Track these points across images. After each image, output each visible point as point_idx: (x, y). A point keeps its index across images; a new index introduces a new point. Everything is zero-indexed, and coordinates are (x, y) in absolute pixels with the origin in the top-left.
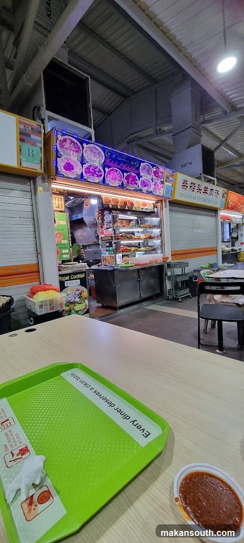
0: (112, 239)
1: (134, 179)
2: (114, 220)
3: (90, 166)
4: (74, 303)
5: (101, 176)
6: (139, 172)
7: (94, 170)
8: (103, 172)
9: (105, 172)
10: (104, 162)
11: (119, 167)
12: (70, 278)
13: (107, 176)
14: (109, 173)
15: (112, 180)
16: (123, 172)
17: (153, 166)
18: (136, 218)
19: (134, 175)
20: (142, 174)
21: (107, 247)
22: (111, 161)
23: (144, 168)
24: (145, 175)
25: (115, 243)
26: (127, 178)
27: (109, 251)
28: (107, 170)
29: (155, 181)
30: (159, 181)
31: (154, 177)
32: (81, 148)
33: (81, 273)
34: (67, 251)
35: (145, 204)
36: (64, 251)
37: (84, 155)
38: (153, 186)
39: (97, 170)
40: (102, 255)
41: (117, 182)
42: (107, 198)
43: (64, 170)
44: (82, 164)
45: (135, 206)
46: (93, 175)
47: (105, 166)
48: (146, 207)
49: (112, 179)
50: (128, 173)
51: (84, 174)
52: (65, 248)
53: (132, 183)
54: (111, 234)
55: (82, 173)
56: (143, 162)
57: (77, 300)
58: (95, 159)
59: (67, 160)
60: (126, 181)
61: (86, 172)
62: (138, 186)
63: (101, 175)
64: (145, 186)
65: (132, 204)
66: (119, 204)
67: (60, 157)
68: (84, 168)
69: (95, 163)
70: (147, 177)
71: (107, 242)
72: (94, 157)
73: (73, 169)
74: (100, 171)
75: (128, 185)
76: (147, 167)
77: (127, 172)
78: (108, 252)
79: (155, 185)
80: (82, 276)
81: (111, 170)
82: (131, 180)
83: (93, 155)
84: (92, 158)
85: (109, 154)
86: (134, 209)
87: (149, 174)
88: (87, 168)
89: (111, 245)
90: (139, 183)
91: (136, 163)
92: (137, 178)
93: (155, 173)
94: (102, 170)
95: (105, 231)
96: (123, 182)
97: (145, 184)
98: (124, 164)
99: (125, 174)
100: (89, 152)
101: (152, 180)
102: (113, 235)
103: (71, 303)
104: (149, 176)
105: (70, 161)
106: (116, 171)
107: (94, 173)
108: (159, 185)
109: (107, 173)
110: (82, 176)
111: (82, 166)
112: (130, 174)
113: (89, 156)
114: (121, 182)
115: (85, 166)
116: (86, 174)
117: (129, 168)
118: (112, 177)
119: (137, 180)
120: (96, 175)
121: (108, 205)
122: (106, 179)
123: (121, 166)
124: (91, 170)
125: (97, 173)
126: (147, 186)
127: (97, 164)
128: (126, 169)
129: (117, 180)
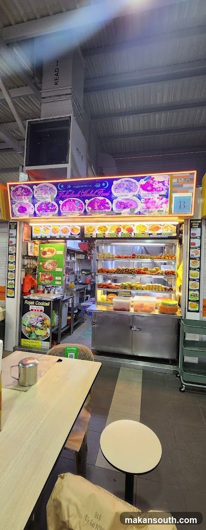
1: (103, 204)
3: (42, 203)
4: (36, 327)
6: (111, 193)
7: (47, 206)
8: (57, 206)
9: (59, 205)
10: (57, 195)
11: (78, 195)
12: (35, 303)
13: (62, 209)
14: (64, 205)
15: (70, 211)
16: (84, 199)
17: (139, 179)
19: (102, 198)
20: (115, 195)
22: (65, 193)
23: (120, 185)
24: (122, 194)
26: (91, 204)
28: (61, 202)
29: (146, 198)
30: (157, 195)
31: (143, 193)
32: (31, 191)
34: (60, 278)
36: (57, 278)
37: (35, 196)
38: (141, 205)
39: (50, 205)
41: (77, 212)
42: (91, 228)
43: (19, 213)
44: (34, 204)
46: (46, 211)
47: (59, 197)
50: (92, 199)
51: (37, 212)
53: (100, 209)
55: (35, 212)
56: (117, 179)
57: (39, 325)
58: (47, 196)
59: (20, 205)
60: (90, 208)
61: (38, 210)
62: (112, 210)
63: (56, 209)
64: (124, 208)
65: (130, 230)
66: (107, 232)
67: (14, 204)
68: (36, 207)
69: (47, 200)
70: (127, 196)
73: (26, 210)
74: (53, 206)
75: (93, 212)
76: (126, 183)
77: (89, 198)
79: (146, 203)
81: (66, 202)
82: (98, 206)
83: (44, 193)
84: (44, 196)
85: (62, 186)
86: (132, 236)
87: (131, 191)
88: (39, 206)
90: (114, 206)
91: (104, 185)
92: (108, 201)
93: (145, 186)
94: (55, 204)
96: (85, 210)
97: (123, 205)
98: (85, 191)
99: (87, 201)
100: (40, 192)
101: (139, 197)
103: (33, 326)
104: (131, 194)
105: (22, 205)
106: (74, 201)
108: (157, 200)
109: (62, 206)
110: (35, 215)
111: (34, 206)
112: (95, 200)
113: (40, 196)
114: (83, 211)
115: (36, 205)
116: (39, 212)
117: (93, 193)
118: (69, 208)
119: (107, 203)
120: (49, 211)
121: (91, 235)
122: (62, 211)
123: (80, 194)
124: (43, 207)
125: (50, 208)
126: (129, 208)
127: (49, 200)
128: (88, 195)
129: (77, 209)
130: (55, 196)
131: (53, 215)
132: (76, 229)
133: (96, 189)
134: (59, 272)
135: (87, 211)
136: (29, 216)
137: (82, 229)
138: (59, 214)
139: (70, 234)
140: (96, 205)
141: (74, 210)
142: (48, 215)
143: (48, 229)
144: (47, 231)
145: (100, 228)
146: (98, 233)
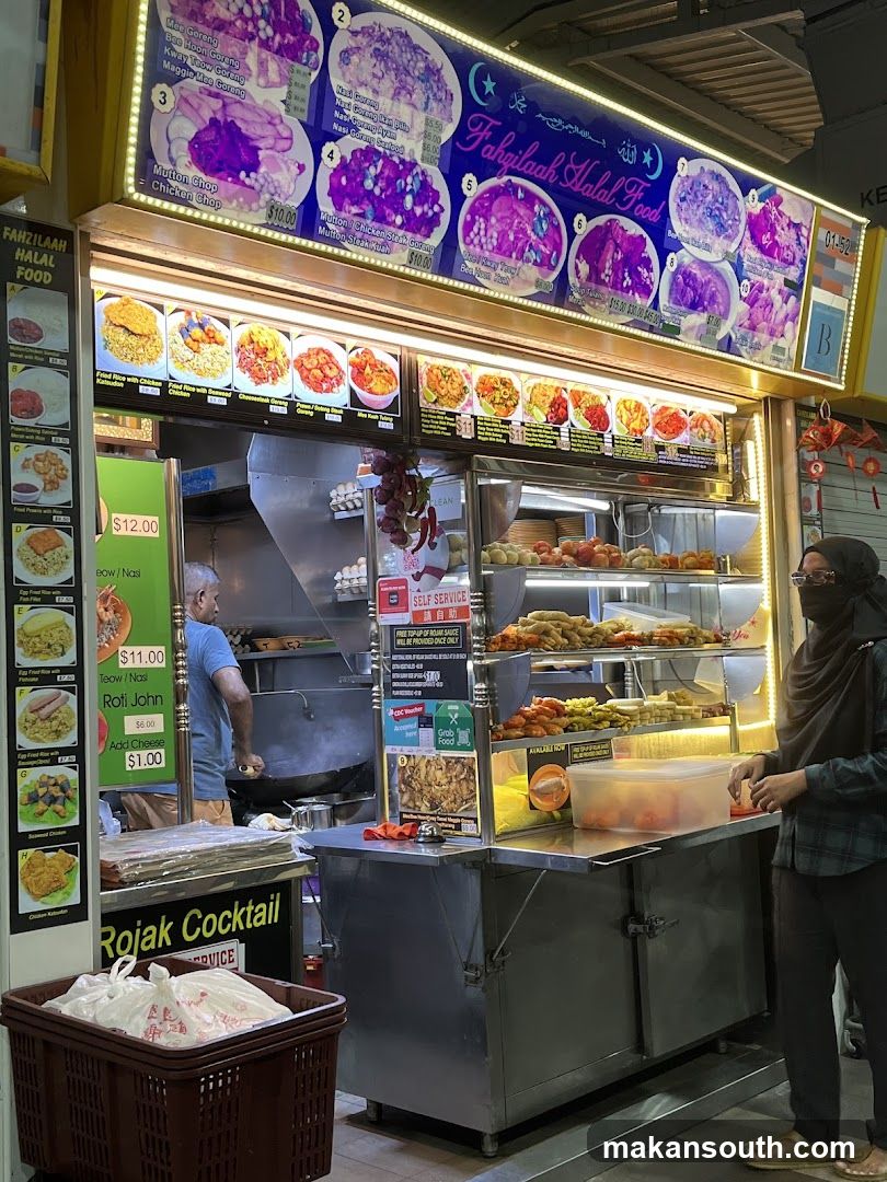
0: (465, 647)
1: (633, 260)
2: (485, 518)
3: (369, 154)
5: (430, 223)
6: (665, 214)
7: (391, 182)
8: (445, 199)
9: (457, 198)
10: (460, 133)
11: (549, 173)
12: (175, 933)
13: (469, 227)
14: (482, 208)
15: (498, 258)
16: (570, 206)
17: (747, 184)
18: (604, 506)
19: (634, 229)
20: (678, 228)
21: (429, 693)
22: (496, 138)
23: (694, 189)
24: (695, 233)
25: (485, 673)
26: (592, 248)
27: (445, 723)
28: (471, 186)
29: (755, 278)
30: (779, 279)
31: (751, 253)
32: (317, 31)
33: (260, 894)
34: (155, 723)
35: (675, 416)
36: (132, 725)
37: (336, 81)
38: (739, 308)
39: (411, 183)
40: (388, 750)
41: (532, 272)
42: (448, 375)
43: (194, 173)
44: (320, 135)
45: (616, 428)
46: (380, 218)
47: (460, 158)
48: (683, 439)
49: (499, 249)
50: (601, 220)
51: (326, 206)
52: (144, 703)
53: (617, 285)
54: (463, 611)
55: (311, 201)
56: (692, 155)
58: (403, 111)
59: (216, 104)
60: (584, 268)
61: (337, 194)
62: (656, 303)
63: (433, 221)
64: (693, 306)
65: (598, 417)
66: (517, 416)
67: (173, 80)
68: (329, 164)
69: (400, 139)
70: (708, 248)
71: (429, 666)
72: (396, 95)
73: (253, 166)
74: (426, 193)
75: (590, 297)
76: (713, 186)
77: (592, 210)
78: (427, 734)
79: (752, 301)
80: (265, 914)
81: (494, 193)
82: (615, 268)
83: (388, 84)
84: (385, 102)
85: (489, 86)
86: (607, 449)
87: (721, 229)
88: (343, 167)
89: (454, 686)
90: (662, 284)
91: (648, 159)
92: (651, 250)
93: (759, 227)
94: (439, 183)
95: (413, 584)
96: (564, 274)
97: (694, 293)
98: (578, 161)
99: (583, 225)
100: (364, 63)
101: (738, 268)
102: (476, 621)
104: (720, 244)
105: (236, 113)
106: (530, 199)
107: (384, 207)
108: (777, 299)
109: (473, 211)
110: (308, 219)
111: (318, 160)
112: (610, 225)
113: (362, 92)
114: (555, 274)
115: (332, 153)
116: (339, 206)
117: (608, 186)
118: (503, 235)
119: (647, 263)
120: (399, 220)
121: (449, 421)
122: (462, 246)
123: (559, 171)
124: (369, 184)
125: (409, 200)
126: (705, 310)
127: (410, 146)
128: (588, 192)
129: (533, 256)
130: (449, 131)
131: (414, 259)
132: (377, 367)
133: (621, 169)
134: (139, 676)
135: (572, 279)
136: (262, 217)
137: (409, 378)
138: (447, 260)
139: (346, 399)
140: (609, 256)
141: (521, 256)
142: (385, 247)
143: (212, 338)
144: (207, 349)
145: (487, 388)
146: (479, 411)
